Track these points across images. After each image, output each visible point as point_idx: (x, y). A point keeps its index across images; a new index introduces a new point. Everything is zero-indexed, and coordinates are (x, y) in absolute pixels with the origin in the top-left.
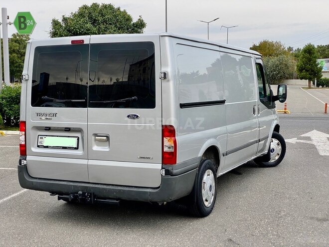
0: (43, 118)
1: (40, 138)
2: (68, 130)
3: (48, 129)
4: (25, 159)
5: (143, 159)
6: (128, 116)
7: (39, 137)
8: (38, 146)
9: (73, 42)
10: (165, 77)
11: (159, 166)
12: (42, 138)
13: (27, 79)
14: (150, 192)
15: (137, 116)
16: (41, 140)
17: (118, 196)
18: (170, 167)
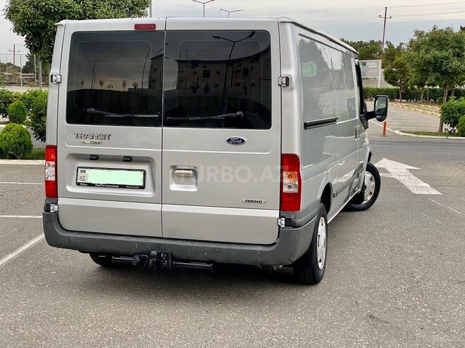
0: (88, 141)
1: (81, 171)
2: (128, 159)
3: (95, 158)
4: (56, 204)
5: (252, 203)
6: (229, 140)
7: (79, 170)
8: (78, 184)
9: (136, 26)
10: (287, 84)
11: (276, 214)
12: (85, 171)
13: (59, 81)
14: (261, 251)
15: (243, 141)
16: (83, 174)
17: (211, 257)
18: (292, 215)
